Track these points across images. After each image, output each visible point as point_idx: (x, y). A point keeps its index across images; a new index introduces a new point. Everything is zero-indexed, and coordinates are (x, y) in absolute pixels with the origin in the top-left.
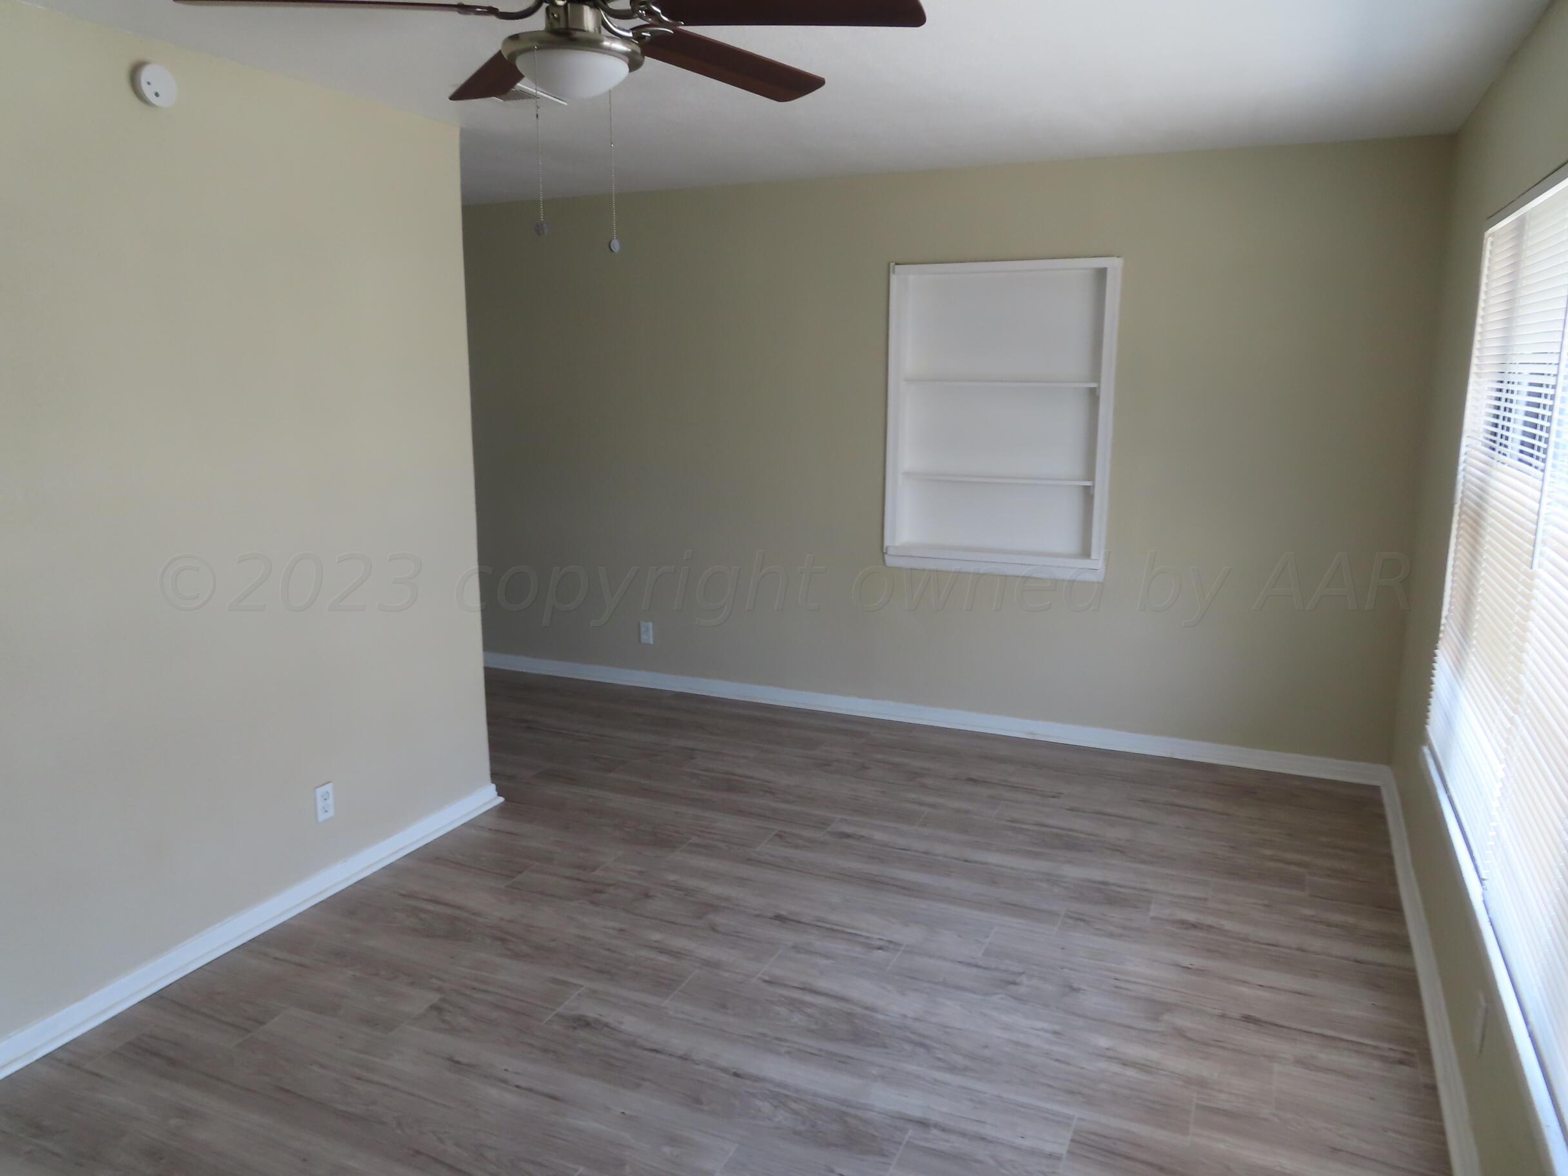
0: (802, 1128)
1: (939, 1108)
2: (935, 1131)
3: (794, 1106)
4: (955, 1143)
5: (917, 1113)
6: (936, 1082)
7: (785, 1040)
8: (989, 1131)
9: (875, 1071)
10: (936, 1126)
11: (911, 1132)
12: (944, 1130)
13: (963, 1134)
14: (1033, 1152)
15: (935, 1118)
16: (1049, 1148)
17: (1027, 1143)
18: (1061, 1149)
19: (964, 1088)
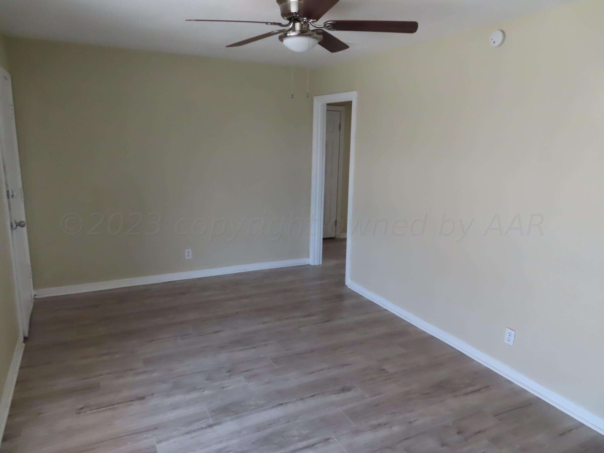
0: (242, 404)
1: (210, 434)
2: (204, 426)
3: (253, 407)
4: (195, 426)
5: (215, 428)
6: (221, 442)
7: (286, 423)
8: (188, 436)
9: (245, 432)
10: (206, 428)
11: (211, 421)
12: (202, 428)
13: (195, 431)
14: (167, 439)
15: (209, 430)
16: (163, 444)
17: (172, 440)
18: (158, 446)
19: (209, 446)
